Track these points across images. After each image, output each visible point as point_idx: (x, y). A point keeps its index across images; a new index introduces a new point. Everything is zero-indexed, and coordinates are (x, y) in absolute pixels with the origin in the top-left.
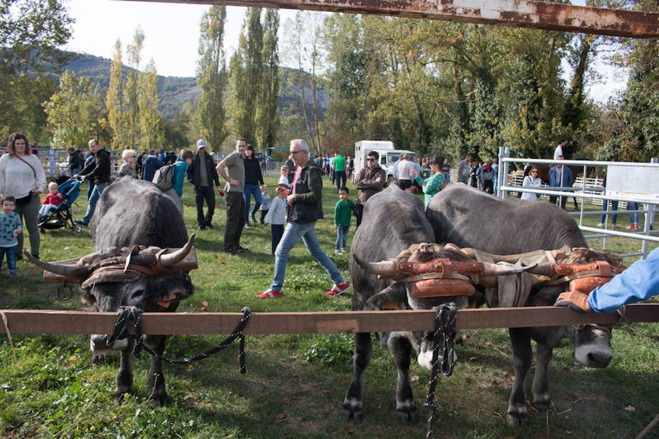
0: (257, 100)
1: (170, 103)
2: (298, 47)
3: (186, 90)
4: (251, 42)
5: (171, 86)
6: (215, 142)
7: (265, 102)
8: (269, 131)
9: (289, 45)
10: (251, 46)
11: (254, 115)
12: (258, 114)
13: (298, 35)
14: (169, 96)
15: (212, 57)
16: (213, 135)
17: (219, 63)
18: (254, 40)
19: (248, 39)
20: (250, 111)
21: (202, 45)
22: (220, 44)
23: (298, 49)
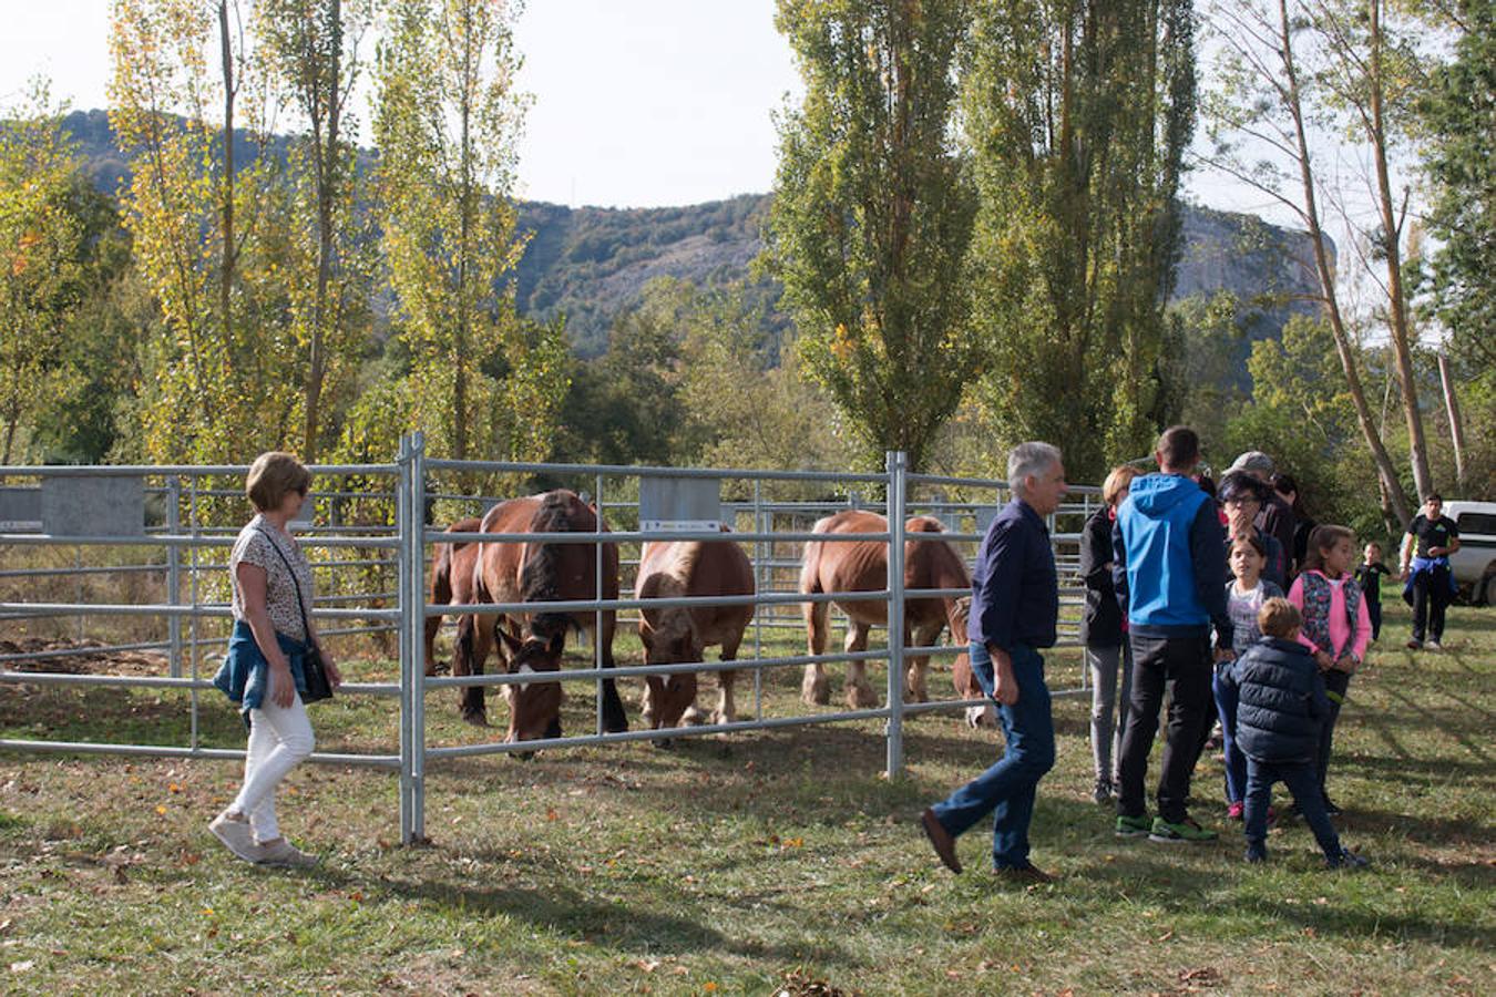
1: (588, 304)
3: (650, 256)
5: (593, 243)
14: (586, 278)
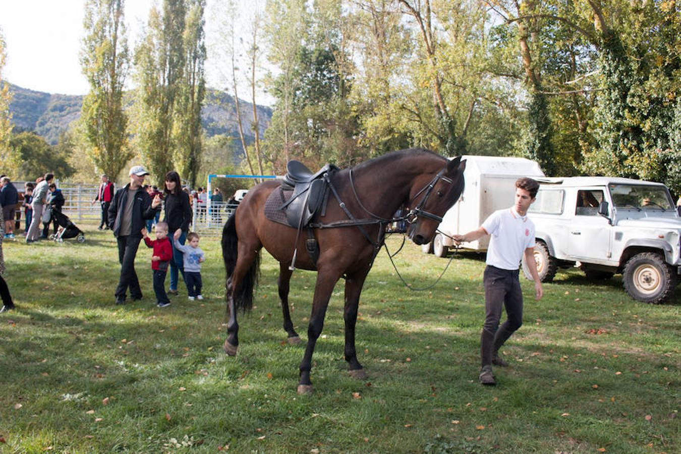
0: (176, 106)
1: (57, 125)
2: (230, 38)
4: (167, 20)
5: (58, 106)
6: (110, 168)
7: (186, 110)
8: (192, 154)
9: (217, 35)
10: (168, 26)
11: (171, 128)
12: (176, 129)
13: (230, 22)
14: (56, 117)
15: (107, 34)
16: (107, 158)
17: (118, 43)
18: (172, 16)
19: (163, 14)
20: (166, 123)
21: (91, 14)
22: (120, 12)
23: (231, 42)
